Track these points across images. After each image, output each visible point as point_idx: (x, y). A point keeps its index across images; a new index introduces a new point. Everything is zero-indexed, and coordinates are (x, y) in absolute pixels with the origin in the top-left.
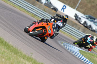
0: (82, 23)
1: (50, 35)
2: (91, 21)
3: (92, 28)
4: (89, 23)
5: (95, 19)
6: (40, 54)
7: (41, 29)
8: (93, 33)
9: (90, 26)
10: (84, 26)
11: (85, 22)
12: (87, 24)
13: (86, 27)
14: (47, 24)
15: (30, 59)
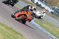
0: (35, 3)
1: (29, 19)
2: (41, 2)
3: (41, 6)
4: (39, 3)
5: (43, 1)
6: (10, 22)
7: (23, 16)
8: (42, 9)
9: (40, 5)
10: (37, 5)
11: (37, 3)
12: (38, 4)
13: (38, 5)
14: (27, 13)
15: (4, 25)
